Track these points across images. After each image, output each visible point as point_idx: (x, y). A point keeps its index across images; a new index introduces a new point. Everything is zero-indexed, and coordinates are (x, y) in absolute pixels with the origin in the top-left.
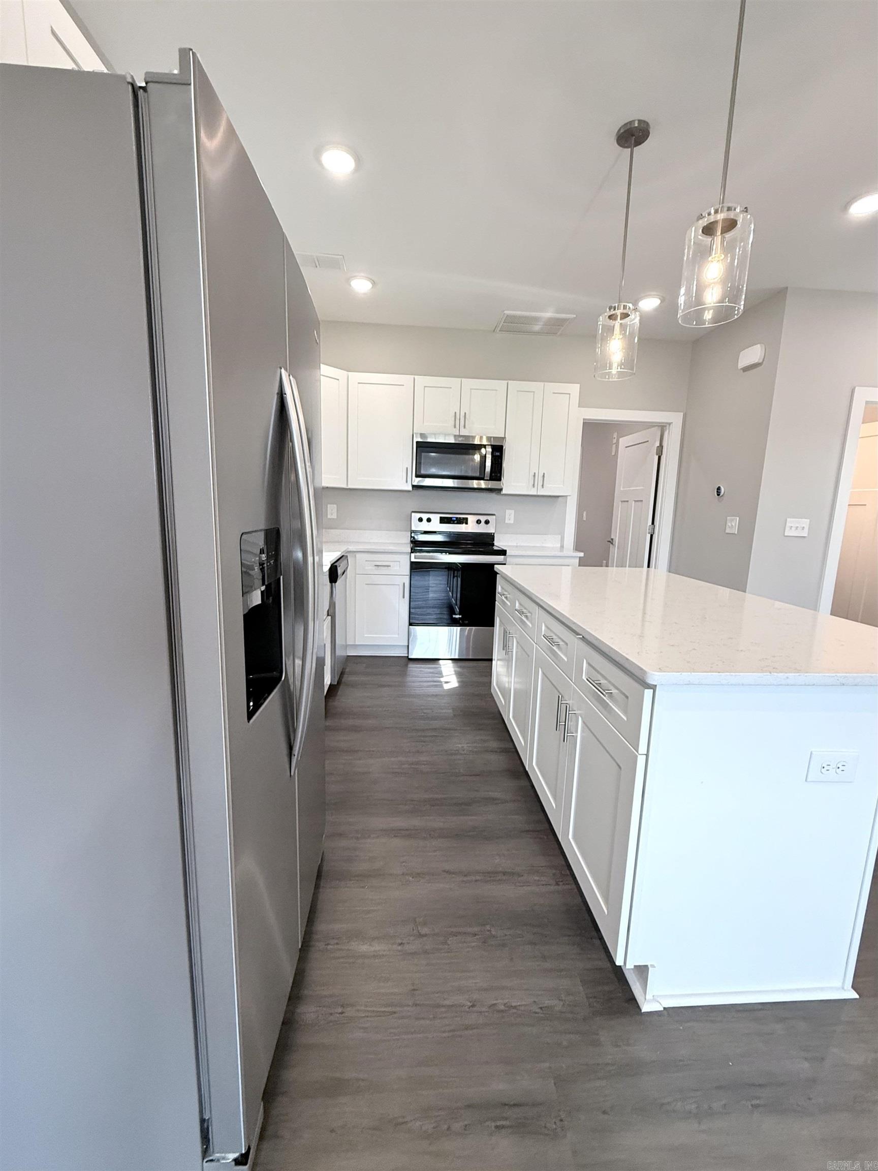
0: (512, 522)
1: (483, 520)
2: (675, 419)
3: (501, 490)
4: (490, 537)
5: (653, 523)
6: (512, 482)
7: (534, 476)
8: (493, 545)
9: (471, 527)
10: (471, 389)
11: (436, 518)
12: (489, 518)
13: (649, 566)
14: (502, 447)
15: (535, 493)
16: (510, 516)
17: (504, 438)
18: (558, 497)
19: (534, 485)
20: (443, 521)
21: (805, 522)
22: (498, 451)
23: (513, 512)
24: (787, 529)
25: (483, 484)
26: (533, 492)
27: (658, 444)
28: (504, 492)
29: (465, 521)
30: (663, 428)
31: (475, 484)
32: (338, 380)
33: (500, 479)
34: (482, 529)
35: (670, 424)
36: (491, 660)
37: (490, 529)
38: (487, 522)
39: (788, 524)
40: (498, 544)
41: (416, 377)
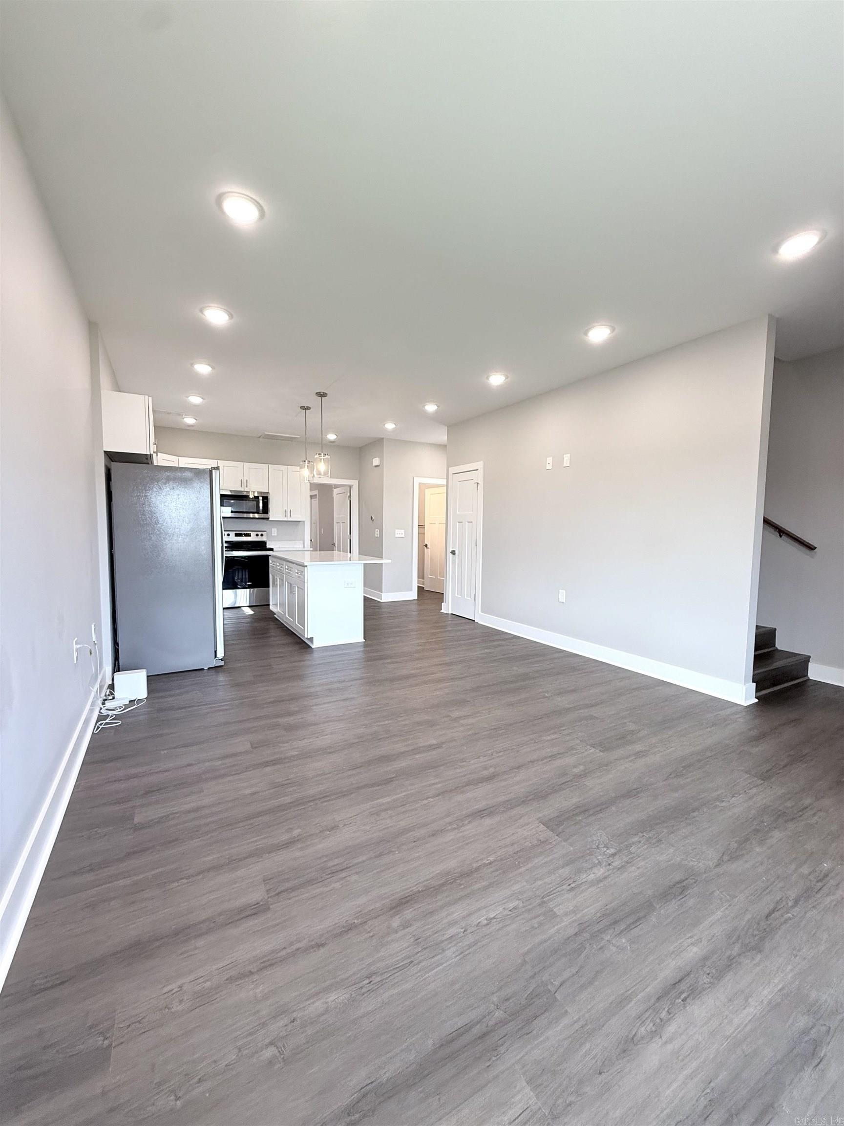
0: (276, 535)
1: (260, 534)
2: (355, 483)
3: (269, 518)
4: (264, 543)
5: (350, 533)
6: (273, 515)
7: (286, 511)
8: (266, 547)
9: (253, 538)
10: (249, 468)
11: (232, 534)
12: (263, 533)
13: (350, 552)
14: (267, 497)
15: (287, 520)
16: (274, 532)
17: (268, 493)
18: (299, 521)
19: (286, 516)
20: (237, 535)
21: (403, 531)
22: (266, 500)
23: (276, 529)
24: (396, 534)
25: (256, 516)
26: (286, 519)
27: (349, 494)
28: (270, 519)
29: (249, 535)
30: (350, 487)
31: (251, 515)
32: (173, 461)
33: (268, 513)
34: (259, 539)
35: (353, 485)
36: (269, 605)
37: (264, 539)
38: (262, 535)
39: (396, 532)
40: (268, 546)
41: (219, 461)
